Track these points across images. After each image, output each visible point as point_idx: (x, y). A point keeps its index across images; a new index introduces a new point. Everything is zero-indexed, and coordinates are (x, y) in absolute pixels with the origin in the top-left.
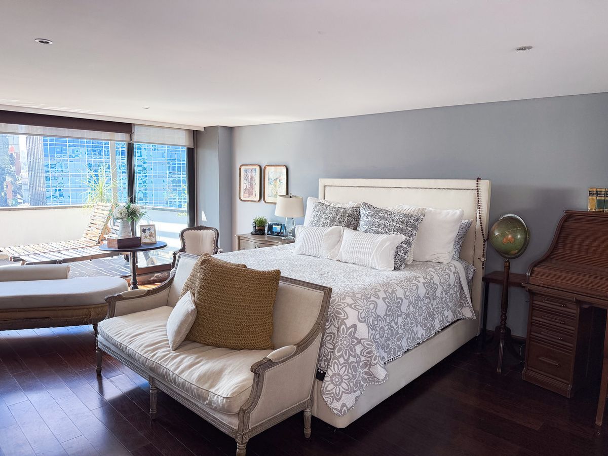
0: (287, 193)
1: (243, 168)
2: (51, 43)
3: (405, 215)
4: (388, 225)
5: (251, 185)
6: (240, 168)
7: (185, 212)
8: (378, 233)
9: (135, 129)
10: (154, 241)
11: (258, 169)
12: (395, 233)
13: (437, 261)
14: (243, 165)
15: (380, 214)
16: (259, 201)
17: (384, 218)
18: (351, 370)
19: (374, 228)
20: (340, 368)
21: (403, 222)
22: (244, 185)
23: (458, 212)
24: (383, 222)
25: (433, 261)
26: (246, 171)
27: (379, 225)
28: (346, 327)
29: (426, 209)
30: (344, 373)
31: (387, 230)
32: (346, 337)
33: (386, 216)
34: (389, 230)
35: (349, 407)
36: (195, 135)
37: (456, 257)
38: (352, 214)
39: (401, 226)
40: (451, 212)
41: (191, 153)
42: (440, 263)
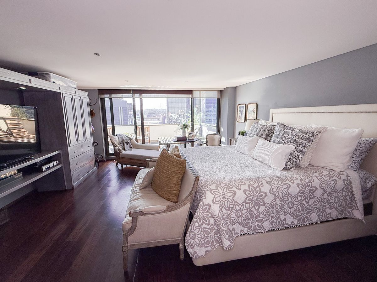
0: (256, 118)
1: (239, 106)
2: (101, 55)
3: (304, 132)
4: (288, 138)
5: (242, 114)
6: (238, 106)
7: (215, 126)
8: (280, 143)
9: (194, 92)
10: (193, 138)
11: (244, 105)
12: (291, 144)
13: (331, 168)
14: (239, 105)
15: (285, 130)
16: (244, 122)
17: (286, 133)
18: (203, 232)
19: (278, 140)
20: (195, 229)
21: (299, 136)
22: (239, 114)
23: (357, 131)
24: (285, 136)
25: (327, 168)
26: (240, 107)
27: (282, 138)
28: (203, 204)
29: (327, 128)
30: (197, 233)
31: (286, 141)
32: (202, 210)
33: (289, 131)
34: (287, 141)
35: (199, 255)
36: (221, 92)
37: (355, 167)
38: (270, 130)
39: (297, 139)
40: (350, 130)
41: (219, 101)
42: (333, 170)
